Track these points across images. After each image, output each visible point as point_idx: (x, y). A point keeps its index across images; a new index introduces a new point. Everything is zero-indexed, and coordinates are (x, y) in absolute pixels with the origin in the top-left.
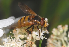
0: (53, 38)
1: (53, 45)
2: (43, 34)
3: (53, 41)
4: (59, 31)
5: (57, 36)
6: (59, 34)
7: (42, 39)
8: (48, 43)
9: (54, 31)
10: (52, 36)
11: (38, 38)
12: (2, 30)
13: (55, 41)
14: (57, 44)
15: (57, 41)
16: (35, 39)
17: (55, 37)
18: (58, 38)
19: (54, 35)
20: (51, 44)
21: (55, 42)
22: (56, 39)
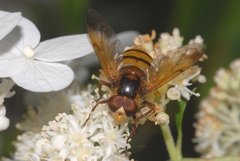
0: (216, 99)
2: (190, 82)
3: (216, 108)
4: (236, 78)
5: (231, 92)
6: (235, 85)
7: (187, 96)
8: (201, 114)
9: (222, 77)
10: (213, 93)
11: (175, 93)
12: (69, 68)
13: (223, 107)
14: (228, 116)
15: (230, 107)
16: (166, 97)
17: (222, 96)
18: (232, 99)
19: (219, 90)
20: (210, 116)
21: (221, 112)
22: (225, 102)
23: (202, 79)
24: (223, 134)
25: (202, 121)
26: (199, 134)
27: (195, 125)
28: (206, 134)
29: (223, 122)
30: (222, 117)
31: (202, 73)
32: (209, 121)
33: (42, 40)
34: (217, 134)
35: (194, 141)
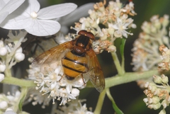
0: (143, 39)
1: (145, 51)
2: (127, 27)
3: (143, 44)
4: (154, 26)
5: (151, 35)
6: (154, 30)
8: (135, 49)
9: (146, 27)
10: (141, 36)
11: (118, 33)
13: (147, 44)
14: (150, 49)
15: (152, 44)
16: (114, 37)
17: (147, 37)
18: (152, 39)
19: (145, 34)
20: (140, 49)
21: (147, 47)
22: (149, 40)
23: (134, 26)
24: (148, 60)
25: (136, 53)
26: (134, 60)
27: (132, 55)
28: (139, 60)
29: (149, 53)
30: (147, 50)
31: (134, 23)
32: (140, 52)
33: (41, 8)
34: (145, 59)
35: (132, 64)
